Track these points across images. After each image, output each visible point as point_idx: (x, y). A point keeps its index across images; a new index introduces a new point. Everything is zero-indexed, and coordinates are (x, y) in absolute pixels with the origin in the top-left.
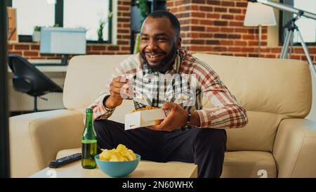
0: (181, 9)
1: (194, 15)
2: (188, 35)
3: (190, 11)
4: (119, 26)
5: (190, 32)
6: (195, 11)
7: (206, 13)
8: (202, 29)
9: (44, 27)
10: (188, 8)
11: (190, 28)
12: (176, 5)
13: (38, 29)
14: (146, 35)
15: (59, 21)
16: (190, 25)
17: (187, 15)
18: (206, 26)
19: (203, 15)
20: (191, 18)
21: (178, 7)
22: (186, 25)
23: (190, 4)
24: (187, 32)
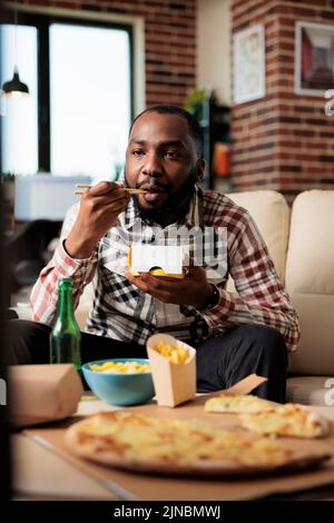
0: (258, 136)
1: (282, 144)
2: (274, 181)
3: (276, 139)
5: (276, 174)
6: (285, 138)
7: (304, 140)
8: (297, 169)
9: (20, 176)
10: (271, 133)
11: (278, 169)
12: (250, 129)
15: (44, 163)
16: (278, 162)
17: (270, 145)
18: (305, 164)
19: (298, 145)
20: (277, 150)
21: (254, 132)
22: (268, 164)
23: (276, 126)
24: (269, 176)
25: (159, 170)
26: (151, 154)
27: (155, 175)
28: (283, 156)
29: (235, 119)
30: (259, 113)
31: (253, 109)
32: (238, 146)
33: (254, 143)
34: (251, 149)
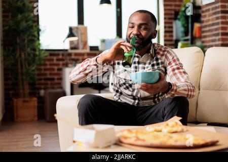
0: (213, 20)
1: (222, 23)
2: (219, 40)
3: (220, 21)
4: (165, 36)
5: (220, 37)
6: (224, 20)
10: (217, 18)
11: (220, 34)
12: (209, 16)
13: (103, 41)
14: (132, 23)
16: (220, 31)
17: (218, 24)
20: (220, 26)
21: (210, 18)
22: (217, 32)
23: (220, 15)
24: (217, 38)
25: (139, 33)
26: (136, 27)
27: (137, 35)
28: (223, 28)
29: (203, 12)
30: (213, 9)
31: (210, 7)
32: (204, 24)
33: (211, 23)
34: (209, 26)
